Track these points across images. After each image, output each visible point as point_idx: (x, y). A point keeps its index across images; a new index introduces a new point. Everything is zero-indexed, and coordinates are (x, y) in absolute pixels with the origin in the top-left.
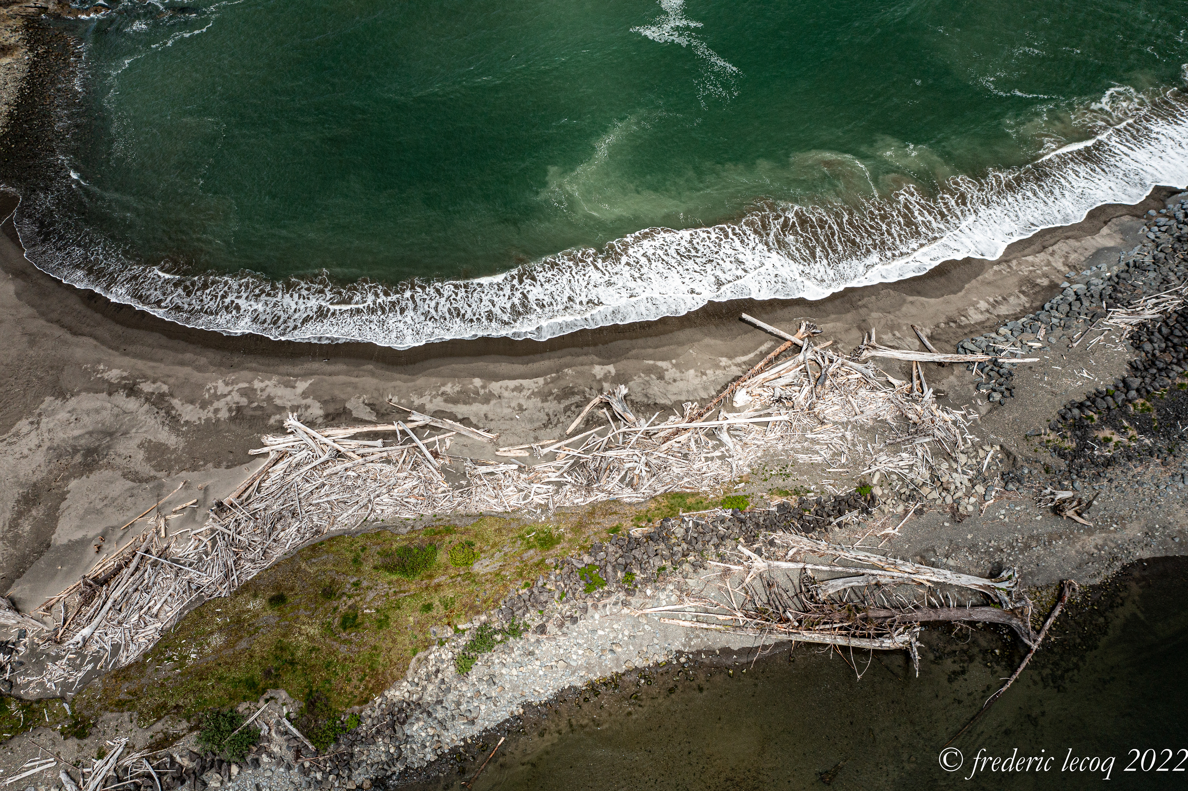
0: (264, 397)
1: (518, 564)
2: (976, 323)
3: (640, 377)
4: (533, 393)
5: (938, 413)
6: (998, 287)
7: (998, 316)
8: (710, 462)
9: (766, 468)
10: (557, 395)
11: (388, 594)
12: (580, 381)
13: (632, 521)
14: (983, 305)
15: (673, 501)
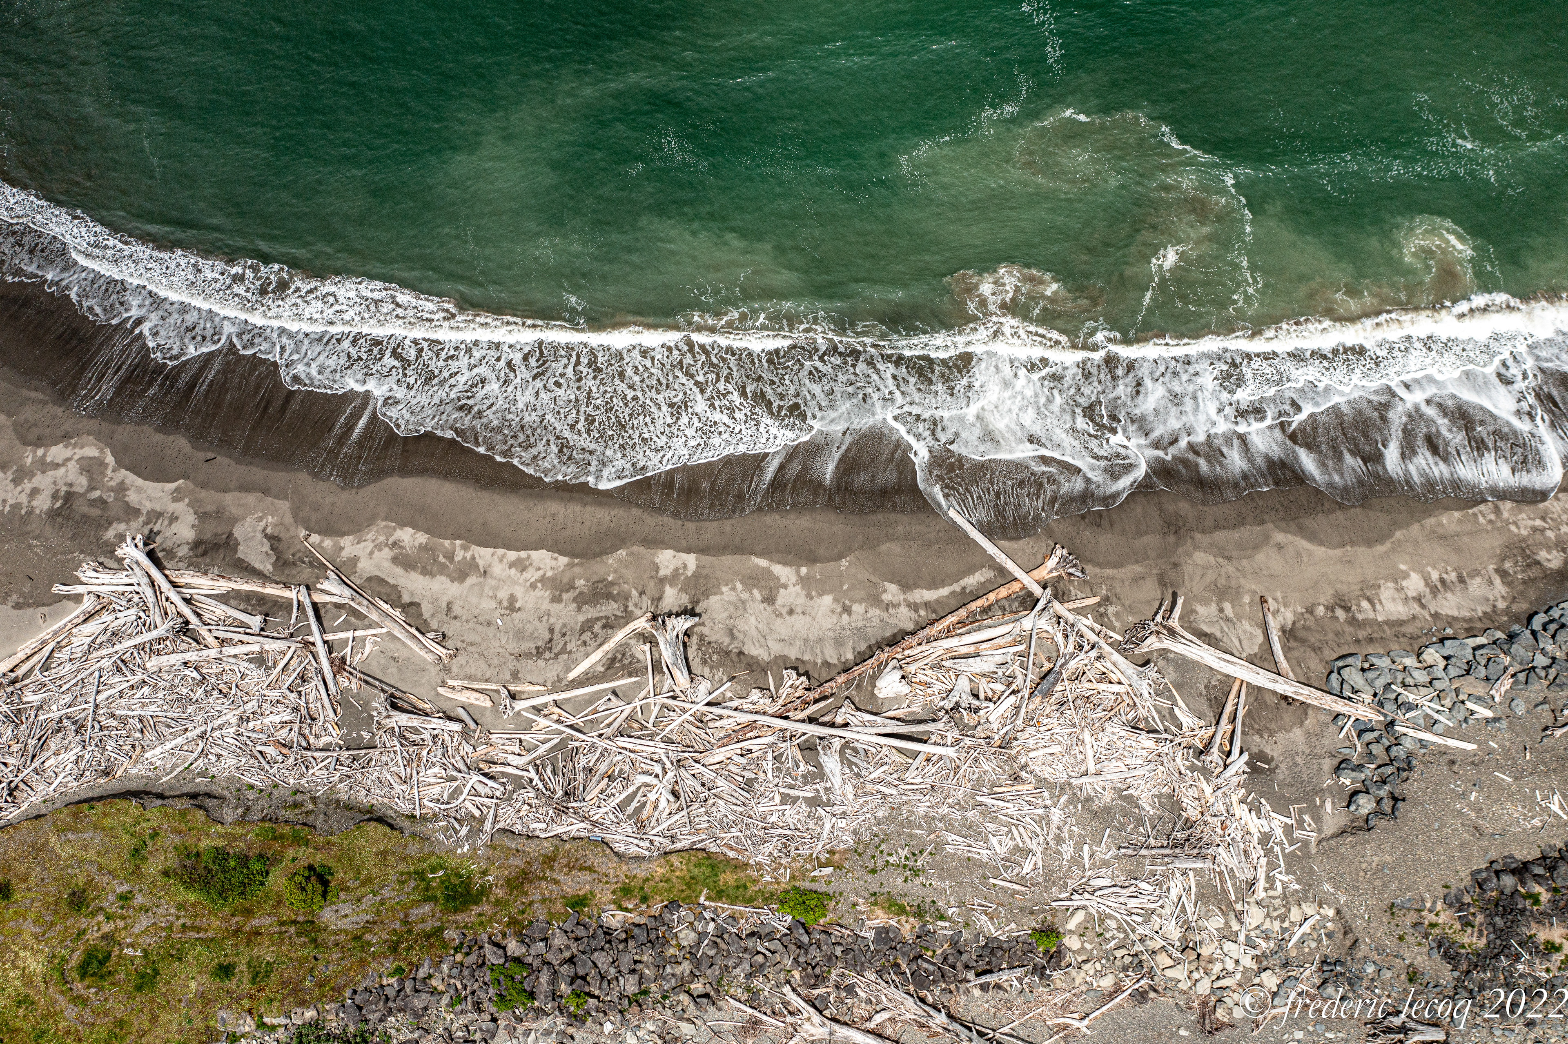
0: (113, 484)
1: (397, 927)
2: (1387, 622)
3: (733, 589)
4: (543, 580)
5: (1241, 811)
6: (1459, 550)
7: (1436, 616)
8: (788, 807)
9: (883, 847)
10: (581, 593)
11: (171, 928)
12: (629, 574)
13: (614, 892)
14: (1414, 584)
15: (696, 871)
